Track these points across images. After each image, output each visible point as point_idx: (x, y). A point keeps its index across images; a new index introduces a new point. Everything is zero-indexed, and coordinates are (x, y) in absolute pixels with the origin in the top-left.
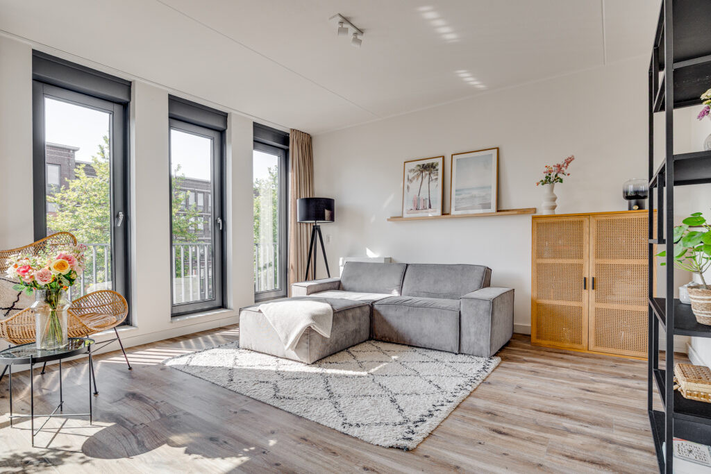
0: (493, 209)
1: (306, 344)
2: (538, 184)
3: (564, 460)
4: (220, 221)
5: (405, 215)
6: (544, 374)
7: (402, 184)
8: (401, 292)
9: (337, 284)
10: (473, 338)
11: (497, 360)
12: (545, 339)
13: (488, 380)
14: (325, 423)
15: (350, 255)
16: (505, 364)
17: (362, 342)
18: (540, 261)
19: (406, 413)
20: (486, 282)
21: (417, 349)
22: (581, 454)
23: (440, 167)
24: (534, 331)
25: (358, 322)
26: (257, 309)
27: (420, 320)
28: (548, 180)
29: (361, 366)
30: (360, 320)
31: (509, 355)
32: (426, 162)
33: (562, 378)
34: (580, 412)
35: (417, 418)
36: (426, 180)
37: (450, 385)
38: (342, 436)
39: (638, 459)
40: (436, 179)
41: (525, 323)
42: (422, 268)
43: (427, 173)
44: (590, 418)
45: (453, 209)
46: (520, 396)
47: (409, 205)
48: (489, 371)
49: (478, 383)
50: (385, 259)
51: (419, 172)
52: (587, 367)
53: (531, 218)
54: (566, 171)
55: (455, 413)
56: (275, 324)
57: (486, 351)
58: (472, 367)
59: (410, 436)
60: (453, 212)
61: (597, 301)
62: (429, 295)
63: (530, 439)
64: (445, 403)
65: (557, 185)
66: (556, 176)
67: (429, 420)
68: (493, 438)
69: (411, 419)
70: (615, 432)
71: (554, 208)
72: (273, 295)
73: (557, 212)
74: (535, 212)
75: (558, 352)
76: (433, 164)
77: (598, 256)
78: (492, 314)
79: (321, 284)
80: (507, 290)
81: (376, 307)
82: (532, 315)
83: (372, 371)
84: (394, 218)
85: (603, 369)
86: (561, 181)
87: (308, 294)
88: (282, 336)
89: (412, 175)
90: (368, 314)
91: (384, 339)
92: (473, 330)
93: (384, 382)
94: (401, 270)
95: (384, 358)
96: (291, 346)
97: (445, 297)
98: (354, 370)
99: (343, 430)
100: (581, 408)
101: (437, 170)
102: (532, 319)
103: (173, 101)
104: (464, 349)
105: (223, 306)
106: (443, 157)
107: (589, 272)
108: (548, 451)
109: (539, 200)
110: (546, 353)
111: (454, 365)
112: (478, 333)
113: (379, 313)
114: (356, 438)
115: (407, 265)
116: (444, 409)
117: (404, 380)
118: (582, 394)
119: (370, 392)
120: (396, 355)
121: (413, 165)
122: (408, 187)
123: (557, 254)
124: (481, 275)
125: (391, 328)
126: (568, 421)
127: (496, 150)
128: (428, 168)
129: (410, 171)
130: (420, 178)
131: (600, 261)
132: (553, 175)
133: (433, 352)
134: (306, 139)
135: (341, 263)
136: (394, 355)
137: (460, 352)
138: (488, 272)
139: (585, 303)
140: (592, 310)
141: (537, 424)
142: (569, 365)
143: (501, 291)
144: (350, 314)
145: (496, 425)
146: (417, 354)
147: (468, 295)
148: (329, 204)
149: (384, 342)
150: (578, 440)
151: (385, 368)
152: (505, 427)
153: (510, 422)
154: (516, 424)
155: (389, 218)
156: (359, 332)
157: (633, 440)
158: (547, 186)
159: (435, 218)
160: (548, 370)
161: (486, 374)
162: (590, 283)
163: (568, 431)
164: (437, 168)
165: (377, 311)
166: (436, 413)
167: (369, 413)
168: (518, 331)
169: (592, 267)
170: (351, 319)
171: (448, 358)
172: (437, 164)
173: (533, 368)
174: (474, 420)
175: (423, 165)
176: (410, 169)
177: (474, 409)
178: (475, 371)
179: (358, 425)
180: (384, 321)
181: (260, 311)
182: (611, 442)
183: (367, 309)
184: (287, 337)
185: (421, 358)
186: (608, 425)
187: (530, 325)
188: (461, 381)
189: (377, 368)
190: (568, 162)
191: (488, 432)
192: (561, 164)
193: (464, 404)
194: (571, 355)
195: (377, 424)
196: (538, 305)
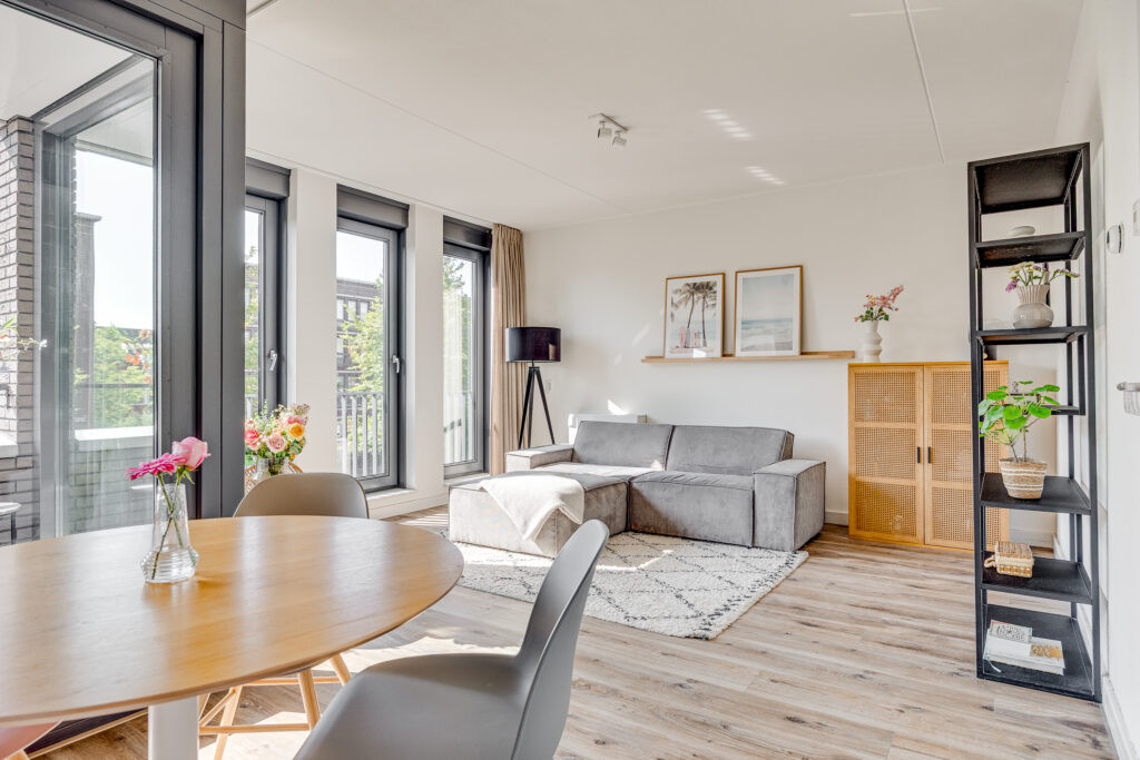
0: (795, 351)
1: (552, 533)
2: (856, 319)
3: (880, 647)
4: (396, 360)
5: (668, 355)
6: (864, 571)
7: (663, 311)
8: (665, 465)
9: (570, 453)
10: (771, 526)
11: (803, 555)
12: (868, 530)
13: (793, 577)
14: (604, 618)
15: (583, 410)
16: (814, 559)
17: (618, 534)
18: (860, 424)
19: (697, 607)
20: (787, 453)
21: (696, 543)
22: (899, 642)
23: (719, 289)
24: (853, 520)
25: (612, 505)
26: (478, 486)
27: (699, 502)
28: (869, 316)
29: (625, 561)
30: (615, 503)
31: (819, 550)
32: (698, 280)
33: (886, 574)
34: (903, 607)
35: (712, 612)
36: (699, 306)
37: (746, 581)
38: (627, 628)
39: (960, 645)
40: (714, 305)
41: (840, 510)
42: (696, 433)
43: (701, 295)
44: (914, 613)
45: (738, 348)
46: (832, 592)
47: (673, 341)
48: (794, 567)
49: (780, 579)
50: (639, 417)
51: (688, 294)
52: (919, 563)
53: (847, 367)
54: (893, 305)
55: (756, 608)
56: (506, 506)
57: (789, 543)
58: (773, 562)
59: (707, 627)
60: (739, 353)
61: (935, 478)
62: (707, 469)
63: (843, 630)
64: (742, 597)
65: (882, 322)
66: (880, 310)
67: (726, 614)
68: (802, 630)
69: (705, 612)
70: (941, 624)
71: (878, 353)
72: (463, 469)
73: (883, 359)
74: (853, 357)
75: (886, 546)
76: (708, 283)
77: (935, 419)
78: (797, 494)
79: (548, 453)
80: (816, 463)
81: (635, 485)
82: (850, 498)
83: (642, 566)
84: (650, 359)
85: (940, 565)
86: (887, 318)
87: (532, 467)
88: (519, 523)
89: (677, 298)
90: (624, 495)
91: (646, 529)
92: (771, 515)
93: (662, 577)
94: (665, 434)
95: (653, 552)
96: (531, 536)
97: (730, 472)
98: (618, 565)
99: (627, 623)
100: (905, 604)
101: (715, 292)
102: (850, 503)
103: (344, 192)
104: (760, 541)
105: (399, 484)
106: (724, 275)
107: (924, 441)
108: (863, 639)
109: (858, 340)
110: (869, 548)
111: (747, 560)
112: (777, 519)
113: (639, 493)
114: (644, 630)
115: (674, 427)
116: (742, 603)
117: (685, 576)
118: (908, 590)
119: (647, 588)
120: (668, 549)
121: (680, 284)
122: (672, 315)
123: (882, 415)
124: (780, 442)
125: (657, 513)
126: (888, 614)
127: (798, 269)
128: (703, 289)
129: (676, 292)
130: (690, 302)
131: (938, 426)
132: (876, 308)
133: (717, 546)
134: (515, 237)
135: (570, 422)
136: (668, 548)
137: (754, 546)
138: (789, 438)
139: (919, 482)
140: (928, 490)
141: (852, 618)
142: (897, 560)
143: (809, 464)
144: (603, 495)
145: (805, 618)
146: (695, 548)
147: (763, 469)
148: (553, 335)
149: (648, 533)
150: (897, 631)
151: (657, 563)
152: (816, 620)
153: (820, 615)
154: (829, 618)
155: (643, 358)
156: (614, 520)
157: (959, 630)
158: (868, 323)
159: (713, 360)
160: (870, 566)
161: (790, 570)
162: (925, 455)
163: (887, 623)
164: (715, 289)
165: (636, 490)
166: (732, 608)
167: (654, 607)
168: (830, 520)
169: (928, 435)
170: (604, 500)
171: (738, 552)
172: (715, 284)
173: (851, 565)
174: (779, 614)
175: (695, 284)
176: (675, 288)
177: (777, 604)
178: (775, 566)
179: (643, 618)
180: (647, 504)
181: (482, 489)
182: (933, 632)
183: (623, 488)
184: (526, 524)
185: (701, 552)
186: (935, 618)
187: (847, 512)
188: (759, 577)
189: (647, 564)
190: (896, 293)
191: (794, 624)
192: (886, 296)
193: (765, 600)
194: (901, 549)
195: (665, 617)
196: (858, 484)
